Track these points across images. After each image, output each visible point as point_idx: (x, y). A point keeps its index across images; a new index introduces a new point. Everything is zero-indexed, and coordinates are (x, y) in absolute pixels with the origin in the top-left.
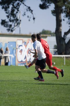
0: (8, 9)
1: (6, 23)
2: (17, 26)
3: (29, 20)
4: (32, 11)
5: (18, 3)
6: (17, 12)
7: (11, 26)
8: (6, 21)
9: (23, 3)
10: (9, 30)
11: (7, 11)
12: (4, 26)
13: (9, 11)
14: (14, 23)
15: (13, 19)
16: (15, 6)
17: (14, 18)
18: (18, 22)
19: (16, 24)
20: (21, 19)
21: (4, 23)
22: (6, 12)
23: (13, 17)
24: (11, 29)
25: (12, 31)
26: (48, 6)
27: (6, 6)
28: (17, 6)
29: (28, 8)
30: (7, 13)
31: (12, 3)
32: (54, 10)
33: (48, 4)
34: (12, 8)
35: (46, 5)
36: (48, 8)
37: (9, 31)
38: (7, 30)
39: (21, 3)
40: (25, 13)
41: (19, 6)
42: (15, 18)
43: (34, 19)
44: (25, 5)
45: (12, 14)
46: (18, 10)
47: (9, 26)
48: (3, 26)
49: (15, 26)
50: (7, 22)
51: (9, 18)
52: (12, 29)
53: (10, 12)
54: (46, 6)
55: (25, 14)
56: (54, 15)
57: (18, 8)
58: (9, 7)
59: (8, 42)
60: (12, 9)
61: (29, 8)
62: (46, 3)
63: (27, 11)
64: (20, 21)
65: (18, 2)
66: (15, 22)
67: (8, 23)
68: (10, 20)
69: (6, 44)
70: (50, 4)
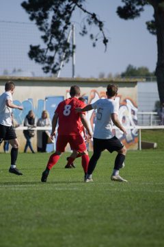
0: (45, 20)
1: (40, 54)
2: (65, 59)
3: (94, 45)
4: (101, 23)
5: (68, 7)
6: (65, 28)
7: (52, 59)
8: (41, 48)
9: (80, 6)
10: (47, 70)
11: (43, 26)
12: (37, 61)
13: (47, 24)
14: (60, 54)
15: (57, 43)
16: (62, 13)
17: (59, 40)
18: (67, 50)
19: (63, 56)
20: (74, 44)
21: (34, 53)
22: (39, 26)
23: (57, 38)
24: (52, 66)
25: (54, 72)
26: (137, 11)
27: (39, 14)
28: (65, 14)
29: (91, 16)
30: (41, 29)
31: (54, 7)
32: (152, 22)
33: (138, 8)
34: (53, 17)
35: (134, 8)
36: (139, 15)
37: (47, 72)
38: (43, 69)
39: (74, 5)
40: (85, 28)
41: (70, 13)
42: (62, 41)
43: (105, 41)
44: (85, 11)
45: (55, 31)
46: (68, 23)
47: (47, 60)
48: (34, 61)
49: (61, 60)
50: (42, 51)
51: (48, 42)
52: (55, 66)
53: (49, 27)
54: (134, 11)
55: (84, 32)
56: (153, 33)
57: (68, 18)
58: (46, 16)
59: (46, 99)
60: (53, 21)
61: (94, 16)
62: (135, 5)
63: (90, 23)
64: (74, 47)
65: (67, 3)
66: (61, 50)
67: (44, 54)
68: (50, 45)
69: (41, 102)
70: (143, 5)
